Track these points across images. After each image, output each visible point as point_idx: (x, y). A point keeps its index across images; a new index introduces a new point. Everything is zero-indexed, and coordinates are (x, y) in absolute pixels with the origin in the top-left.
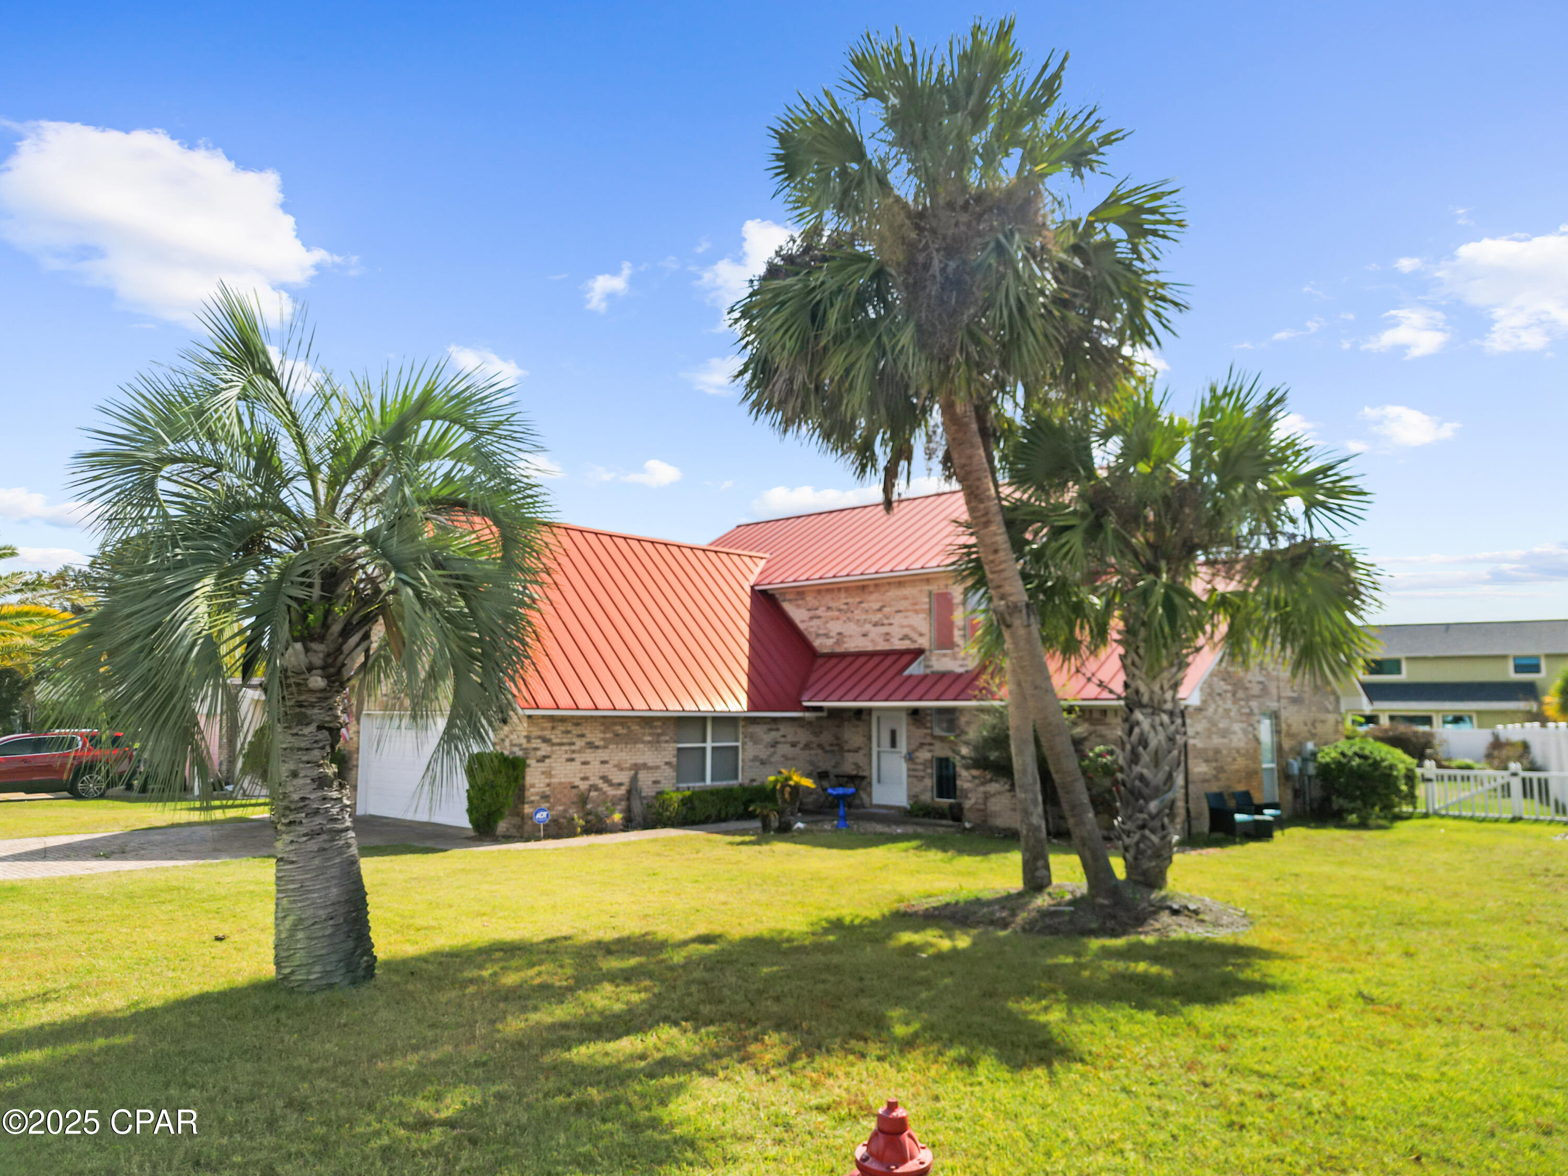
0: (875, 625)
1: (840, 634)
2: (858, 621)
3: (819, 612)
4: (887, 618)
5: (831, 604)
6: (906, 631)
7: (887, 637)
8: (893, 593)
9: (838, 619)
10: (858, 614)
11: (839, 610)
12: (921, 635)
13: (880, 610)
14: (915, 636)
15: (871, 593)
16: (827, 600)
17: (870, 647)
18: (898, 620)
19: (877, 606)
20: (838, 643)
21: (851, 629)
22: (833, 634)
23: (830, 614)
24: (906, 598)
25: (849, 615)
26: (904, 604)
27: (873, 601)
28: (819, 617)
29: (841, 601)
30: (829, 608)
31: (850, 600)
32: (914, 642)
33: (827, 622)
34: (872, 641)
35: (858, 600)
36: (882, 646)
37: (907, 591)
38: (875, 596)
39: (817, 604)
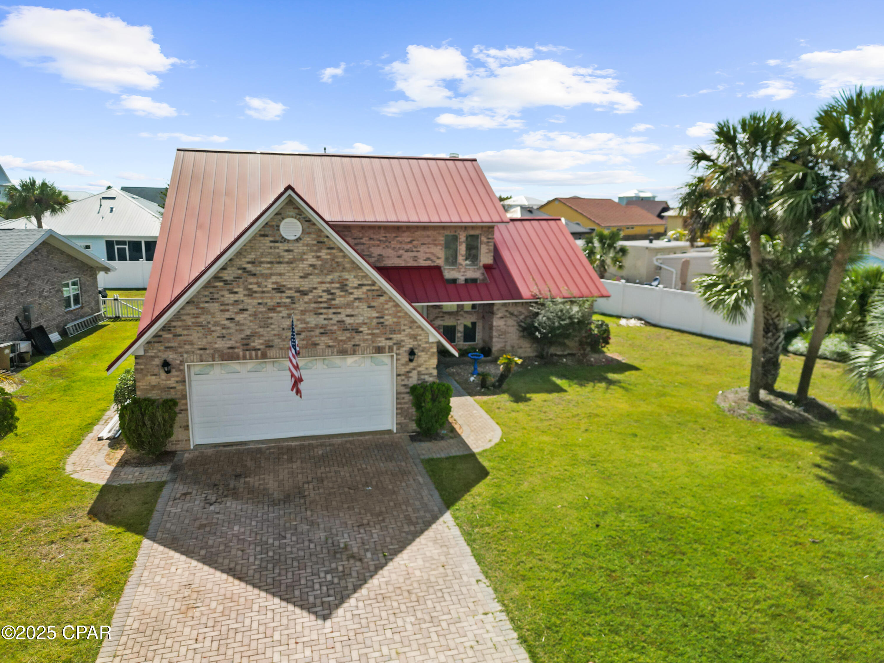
0: (407, 251)
1: (380, 255)
2: (394, 248)
3: (364, 240)
4: (416, 247)
5: (372, 236)
6: (428, 255)
7: (415, 258)
8: (418, 233)
9: (378, 246)
10: (394, 244)
11: (380, 241)
12: (438, 258)
13: (411, 242)
14: (434, 259)
15: (404, 232)
16: (370, 233)
17: (403, 264)
18: (423, 249)
19: (409, 240)
20: (378, 261)
21: (389, 252)
22: (375, 255)
23: (372, 242)
24: (428, 237)
25: (387, 244)
26: (427, 240)
27: (406, 237)
28: (363, 244)
29: (381, 235)
30: (371, 239)
31: (388, 235)
32: (433, 262)
33: (369, 247)
34: (405, 260)
35: (394, 235)
36: (412, 263)
37: (429, 233)
38: (406, 234)
39: (361, 235)
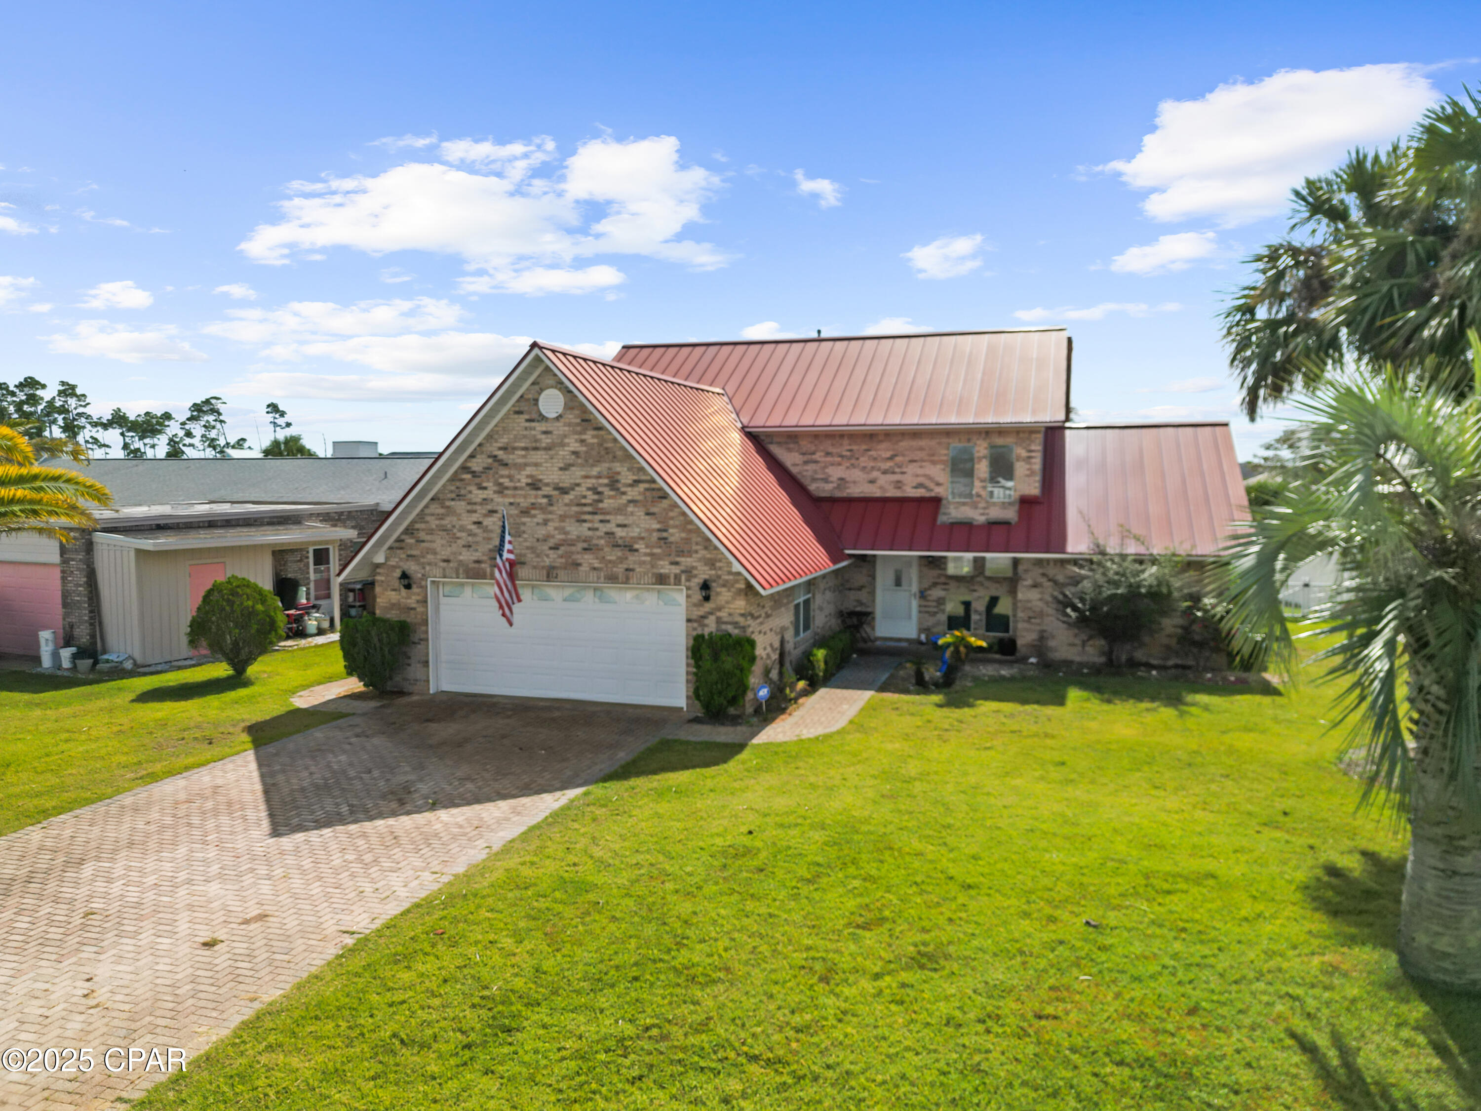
0: (885, 472)
1: (841, 479)
2: (864, 468)
3: (817, 457)
4: (900, 467)
5: (831, 449)
6: (921, 480)
7: (898, 485)
8: (904, 444)
9: (839, 464)
10: (864, 461)
11: (842, 456)
12: (938, 484)
13: (891, 458)
14: (931, 485)
15: (881, 441)
16: (828, 445)
17: (878, 494)
18: (911, 469)
19: (888, 454)
20: (838, 487)
21: (856, 474)
22: (834, 478)
23: (829, 459)
24: (921, 449)
25: (853, 461)
26: (919, 455)
27: (883, 450)
28: (816, 462)
29: (845, 447)
30: (828, 454)
31: (855, 447)
32: (930, 490)
33: (825, 467)
34: (881, 488)
35: (864, 447)
36: (892, 493)
37: (923, 443)
38: (884, 445)
39: (813, 448)
